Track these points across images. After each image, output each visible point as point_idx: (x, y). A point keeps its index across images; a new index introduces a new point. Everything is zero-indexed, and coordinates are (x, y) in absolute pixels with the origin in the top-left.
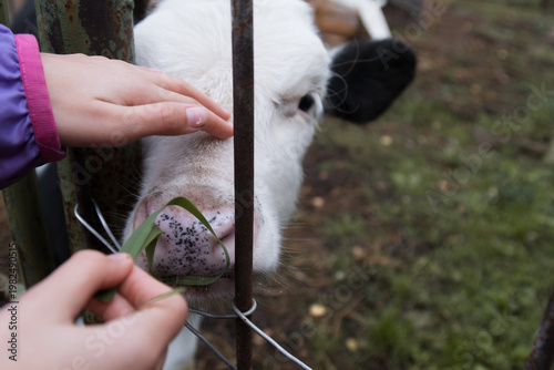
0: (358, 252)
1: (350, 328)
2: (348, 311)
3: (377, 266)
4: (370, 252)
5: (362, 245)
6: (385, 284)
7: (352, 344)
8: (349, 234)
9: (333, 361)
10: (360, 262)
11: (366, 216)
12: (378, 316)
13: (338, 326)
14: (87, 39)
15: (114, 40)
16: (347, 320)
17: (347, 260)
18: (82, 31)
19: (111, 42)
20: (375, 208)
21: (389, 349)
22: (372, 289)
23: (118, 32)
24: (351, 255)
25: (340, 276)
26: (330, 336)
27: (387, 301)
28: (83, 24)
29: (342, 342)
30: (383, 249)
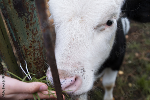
0: (137, 55)
1: (130, 80)
2: (131, 74)
3: (142, 60)
4: (141, 55)
5: (139, 53)
6: (144, 67)
7: (130, 85)
8: (135, 48)
9: (123, 89)
10: (137, 58)
11: (141, 43)
12: (140, 77)
13: (127, 78)
14: (17, 13)
15: (27, 13)
16: (130, 77)
17: (133, 57)
18: (15, 10)
19: (25, 13)
20: (144, 40)
21: (142, 88)
22: (140, 68)
23: (28, 10)
24: (134, 56)
25: (130, 62)
26: (124, 81)
27: (144, 72)
28: (15, 8)
29: (127, 83)
30: (145, 55)
